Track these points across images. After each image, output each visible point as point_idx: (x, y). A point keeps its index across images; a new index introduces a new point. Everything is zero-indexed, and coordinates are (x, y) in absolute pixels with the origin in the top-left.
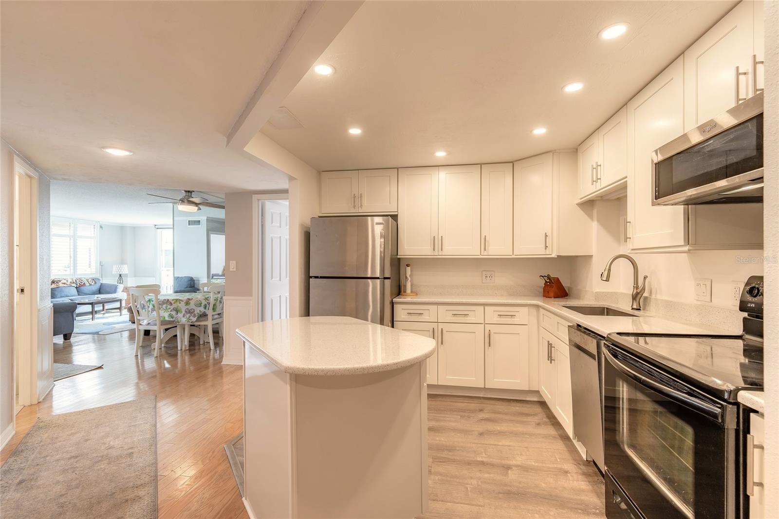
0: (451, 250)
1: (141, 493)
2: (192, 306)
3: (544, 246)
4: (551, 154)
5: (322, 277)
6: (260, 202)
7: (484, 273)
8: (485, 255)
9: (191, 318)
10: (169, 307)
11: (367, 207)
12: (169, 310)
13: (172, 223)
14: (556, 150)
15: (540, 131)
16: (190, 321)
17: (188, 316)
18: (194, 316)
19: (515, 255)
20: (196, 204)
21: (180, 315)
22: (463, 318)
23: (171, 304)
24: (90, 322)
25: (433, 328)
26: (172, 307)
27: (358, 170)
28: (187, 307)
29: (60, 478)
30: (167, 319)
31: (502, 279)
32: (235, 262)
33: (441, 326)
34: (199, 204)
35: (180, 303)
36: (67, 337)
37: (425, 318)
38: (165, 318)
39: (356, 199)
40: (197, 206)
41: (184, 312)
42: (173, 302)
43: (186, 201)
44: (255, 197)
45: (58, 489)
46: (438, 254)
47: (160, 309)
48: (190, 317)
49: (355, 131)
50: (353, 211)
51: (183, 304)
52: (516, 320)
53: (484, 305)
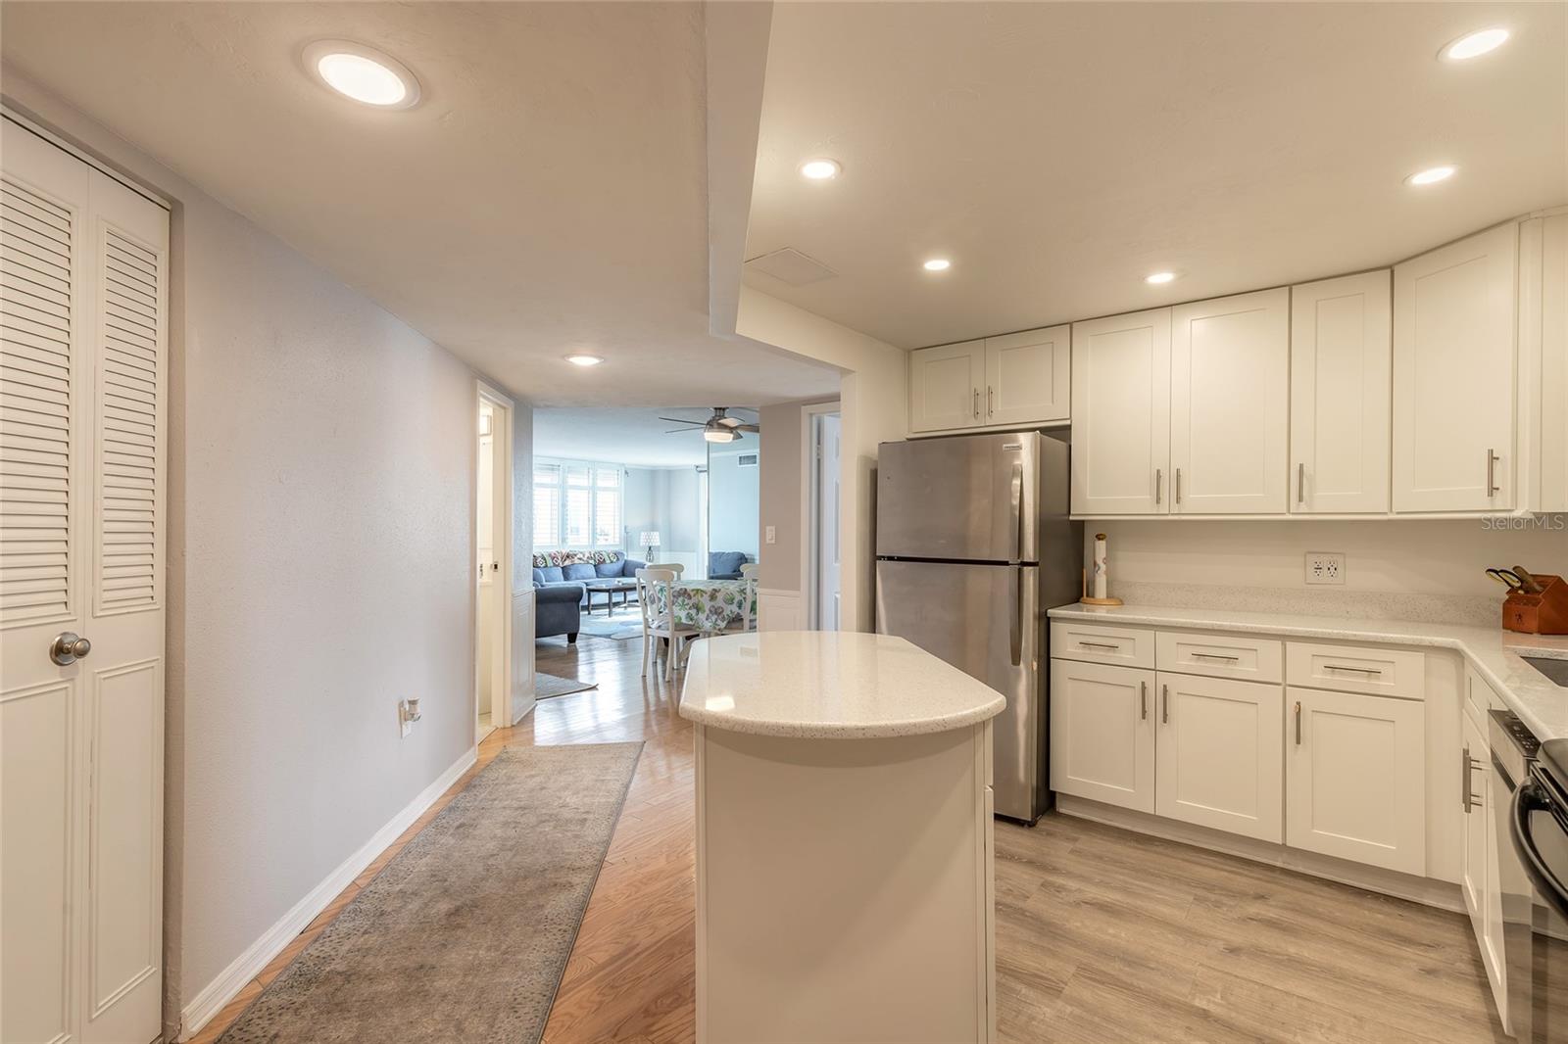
0: (1200, 501)
1: (576, 879)
2: (719, 602)
3: (1484, 486)
4: (1513, 225)
5: (900, 559)
6: (814, 419)
7: (1312, 558)
8: (1300, 512)
9: (719, 622)
10: (687, 601)
11: (1001, 415)
12: (687, 607)
13: (706, 463)
14: (1529, 214)
15: (1432, 176)
16: (718, 627)
17: (714, 618)
18: (723, 619)
19: (1398, 513)
20: (731, 429)
21: (702, 616)
22: (1222, 666)
23: (690, 597)
24: (606, 619)
25: (1143, 683)
26: (691, 602)
27: (985, 338)
28: (712, 603)
29: (499, 832)
30: (684, 621)
31: (1366, 574)
32: (773, 528)
33: (1163, 679)
34: (736, 428)
35: (702, 596)
36: (572, 638)
37: (1125, 656)
38: (681, 619)
39: (979, 400)
40: (732, 432)
41: (707, 612)
42: (692, 594)
43: (715, 426)
44: (805, 410)
45: (491, 846)
46: (1167, 510)
47: (673, 604)
48: (716, 620)
49: (937, 265)
50: (972, 424)
51: (706, 597)
52: (1383, 685)
53: (1284, 637)
